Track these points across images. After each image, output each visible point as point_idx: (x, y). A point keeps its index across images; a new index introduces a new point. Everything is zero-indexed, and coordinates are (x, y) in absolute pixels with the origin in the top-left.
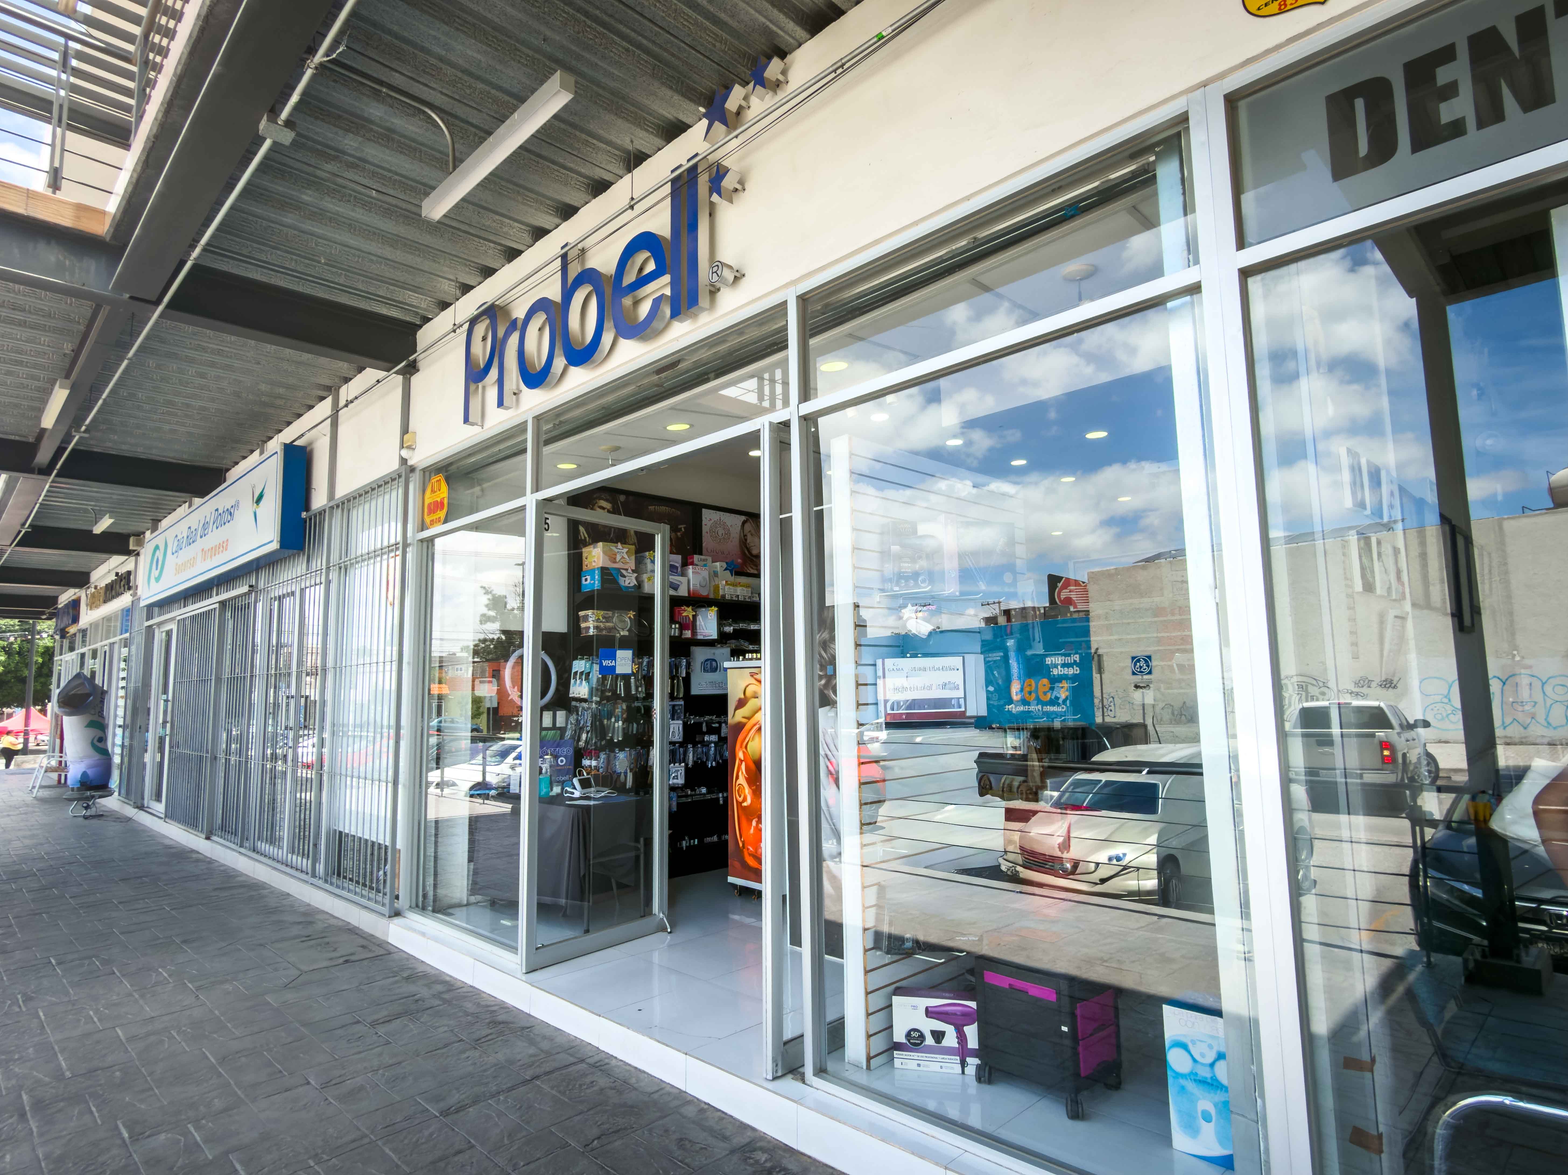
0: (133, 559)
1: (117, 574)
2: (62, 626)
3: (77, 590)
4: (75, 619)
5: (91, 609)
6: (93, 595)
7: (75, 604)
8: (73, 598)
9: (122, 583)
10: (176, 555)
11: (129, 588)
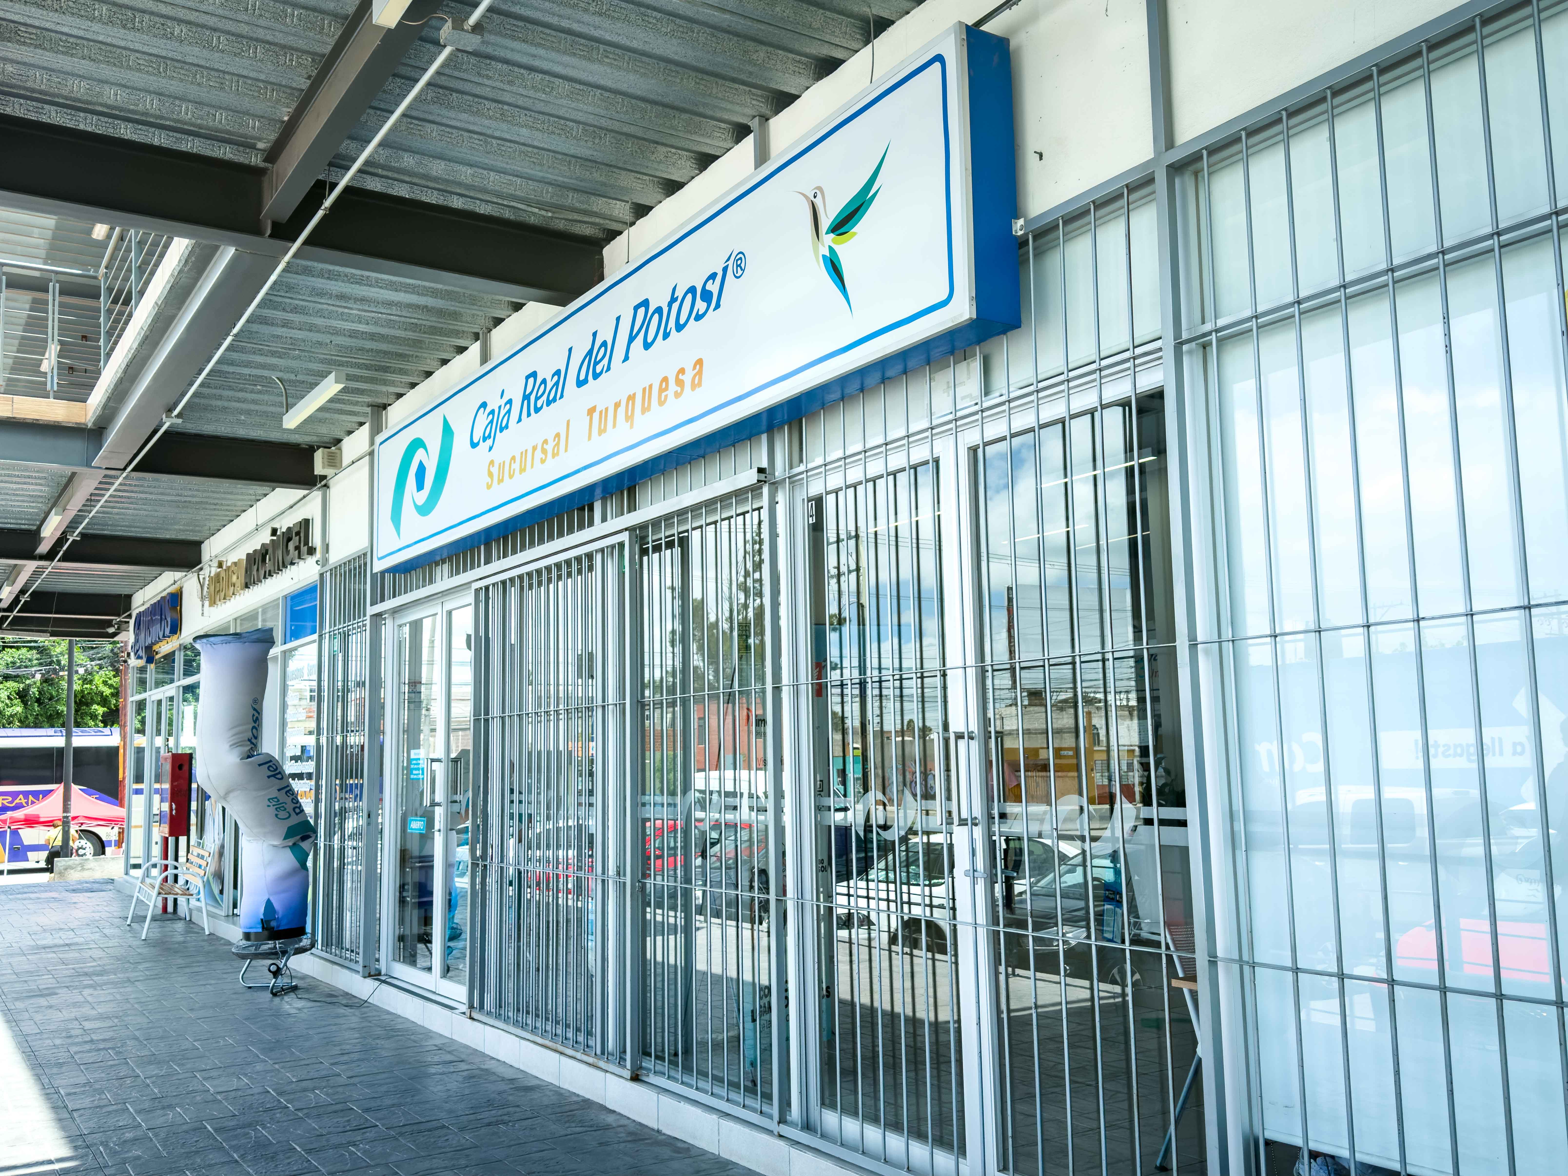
0: (316, 496)
1: (274, 532)
2: (149, 641)
3: (178, 575)
4: (176, 628)
5: (213, 603)
6: (216, 579)
7: (175, 600)
8: (172, 589)
9: (291, 546)
10: (484, 446)
11: (311, 551)
